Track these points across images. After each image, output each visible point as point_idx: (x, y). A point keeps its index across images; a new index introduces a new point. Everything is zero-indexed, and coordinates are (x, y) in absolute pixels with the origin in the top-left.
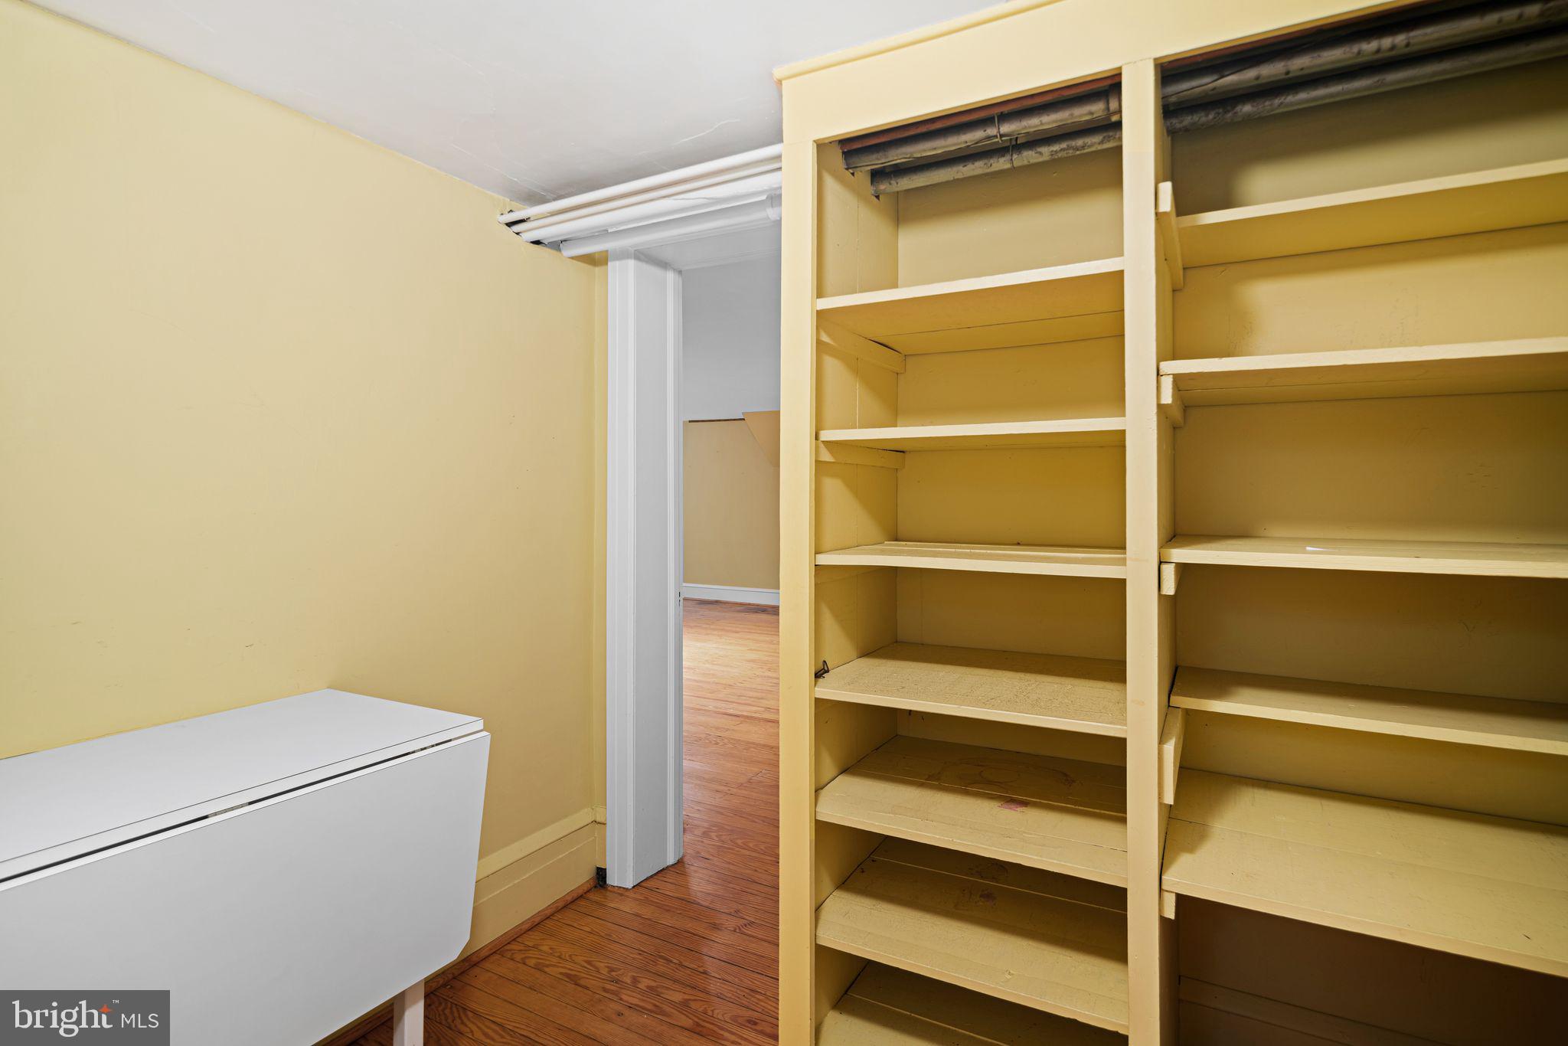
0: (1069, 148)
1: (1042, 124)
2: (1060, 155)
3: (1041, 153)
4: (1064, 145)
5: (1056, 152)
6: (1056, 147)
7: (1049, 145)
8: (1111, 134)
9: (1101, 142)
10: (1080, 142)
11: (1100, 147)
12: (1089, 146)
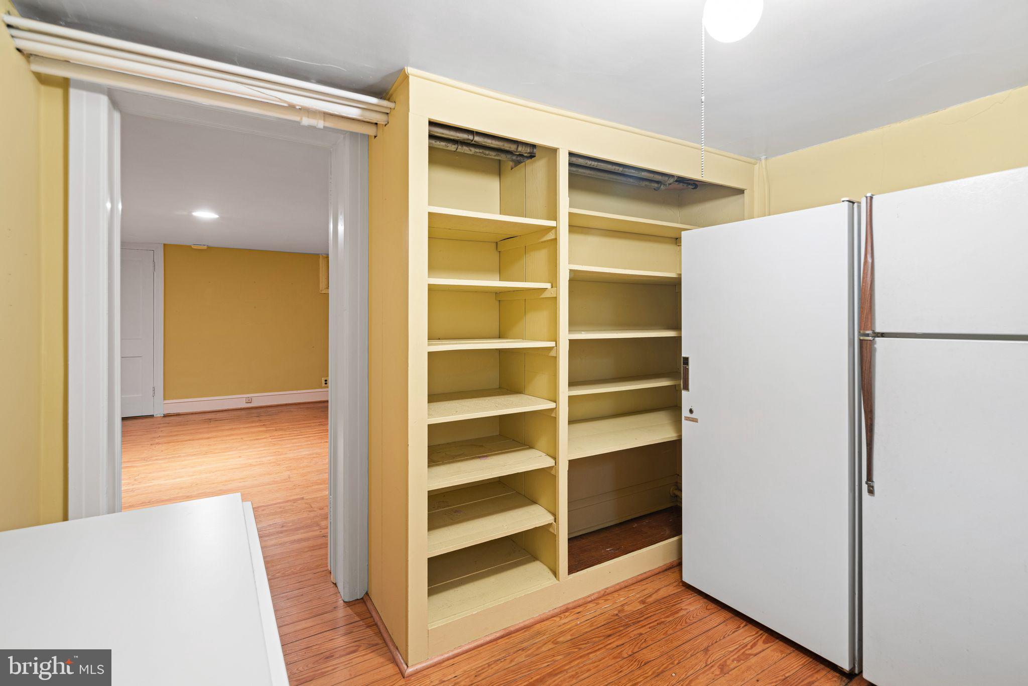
0: (482, 153)
1: (492, 144)
2: (477, 154)
3: (471, 150)
4: (481, 151)
5: (477, 152)
6: (478, 150)
7: (475, 148)
8: (500, 154)
9: (495, 156)
10: (487, 152)
11: (493, 157)
12: (490, 156)
